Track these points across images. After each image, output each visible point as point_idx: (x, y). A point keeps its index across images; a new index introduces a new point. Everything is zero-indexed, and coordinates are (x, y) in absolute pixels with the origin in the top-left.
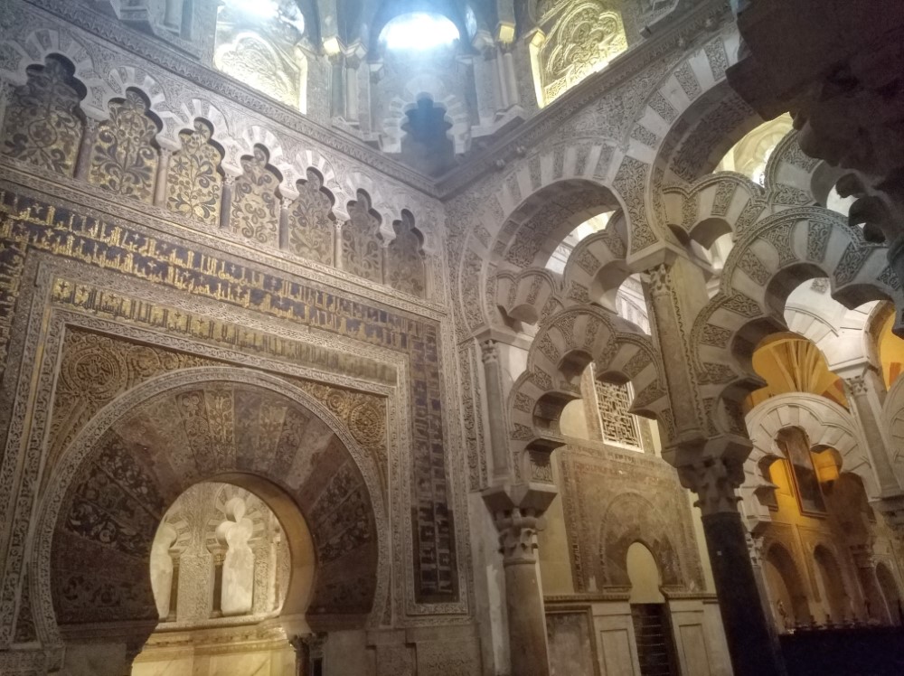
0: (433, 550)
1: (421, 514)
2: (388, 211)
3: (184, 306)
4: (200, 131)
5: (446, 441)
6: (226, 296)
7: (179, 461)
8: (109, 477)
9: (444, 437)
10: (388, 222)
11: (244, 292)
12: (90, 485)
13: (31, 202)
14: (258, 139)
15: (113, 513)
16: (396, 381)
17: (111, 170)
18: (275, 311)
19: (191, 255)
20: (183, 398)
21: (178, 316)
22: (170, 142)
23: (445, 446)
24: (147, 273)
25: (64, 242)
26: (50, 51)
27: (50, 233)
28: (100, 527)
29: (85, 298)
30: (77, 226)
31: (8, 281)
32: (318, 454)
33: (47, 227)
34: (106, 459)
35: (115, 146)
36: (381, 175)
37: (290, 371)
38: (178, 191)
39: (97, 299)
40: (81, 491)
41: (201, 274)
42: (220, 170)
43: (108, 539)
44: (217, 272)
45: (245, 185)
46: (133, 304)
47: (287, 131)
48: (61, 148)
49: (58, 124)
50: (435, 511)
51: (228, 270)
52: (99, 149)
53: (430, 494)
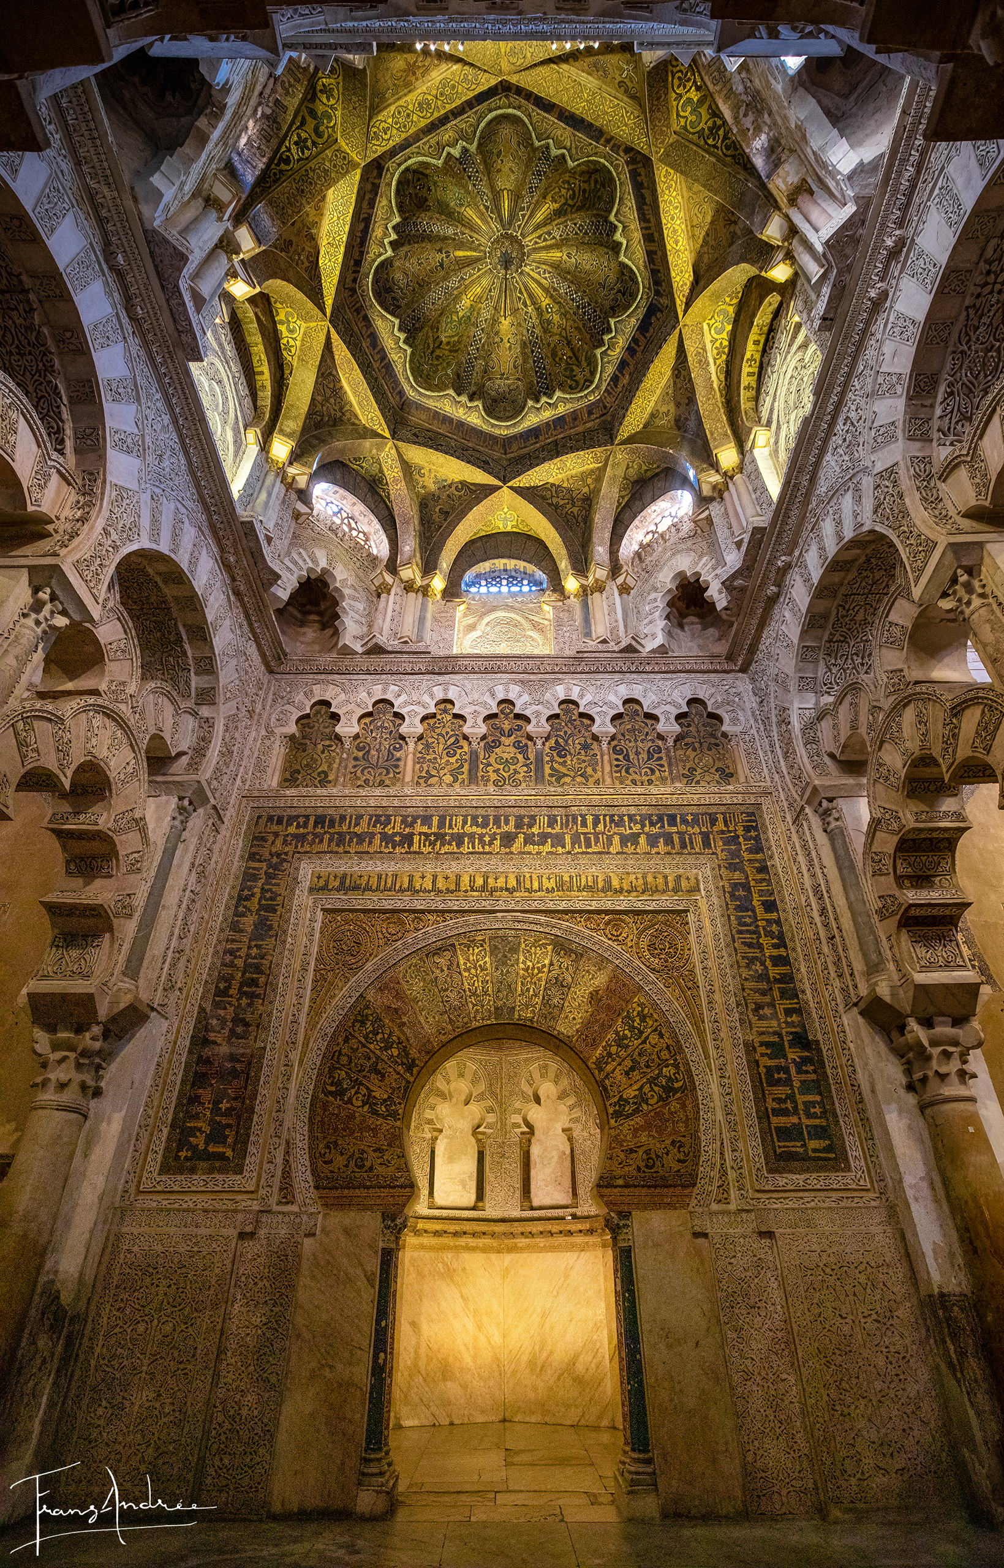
0: (791, 1097)
1: (763, 1050)
2: (668, 708)
3: (429, 868)
4: (445, 711)
5: (794, 950)
6: (474, 847)
7: (431, 1020)
8: (360, 1042)
9: (790, 944)
10: (667, 719)
11: (493, 838)
12: (343, 1051)
13: (298, 816)
14: (501, 696)
15: (364, 1077)
16: (699, 890)
17: (366, 772)
18: (530, 848)
19: (435, 820)
20: (434, 955)
21: (423, 877)
22: (413, 730)
23: (792, 955)
24: (394, 848)
25: (321, 841)
26: (313, 701)
27: (310, 837)
28: (353, 1091)
29: (337, 884)
30: (332, 824)
31: (278, 885)
32: (597, 992)
33: (308, 833)
34: (358, 1025)
35: (369, 751)
36: (653, 676)
37: (551, 906)
38: (426, 769)
39: (348, 881)
40: (335, 1058)
41: (446, 834)
42: (466, 738)
43: (360, 1103)
44: (463, 828)
45: (493, 741)
46: (380, 877)
47: (532, 677)
48: (326, 769)
49: (323, 752)
50: (786, 1043)
51: (475, 823)
52: (356, 759)
53: (774, 1023)
